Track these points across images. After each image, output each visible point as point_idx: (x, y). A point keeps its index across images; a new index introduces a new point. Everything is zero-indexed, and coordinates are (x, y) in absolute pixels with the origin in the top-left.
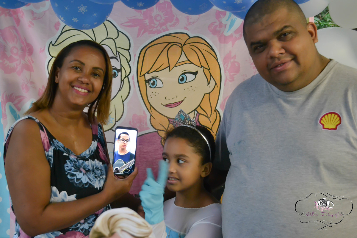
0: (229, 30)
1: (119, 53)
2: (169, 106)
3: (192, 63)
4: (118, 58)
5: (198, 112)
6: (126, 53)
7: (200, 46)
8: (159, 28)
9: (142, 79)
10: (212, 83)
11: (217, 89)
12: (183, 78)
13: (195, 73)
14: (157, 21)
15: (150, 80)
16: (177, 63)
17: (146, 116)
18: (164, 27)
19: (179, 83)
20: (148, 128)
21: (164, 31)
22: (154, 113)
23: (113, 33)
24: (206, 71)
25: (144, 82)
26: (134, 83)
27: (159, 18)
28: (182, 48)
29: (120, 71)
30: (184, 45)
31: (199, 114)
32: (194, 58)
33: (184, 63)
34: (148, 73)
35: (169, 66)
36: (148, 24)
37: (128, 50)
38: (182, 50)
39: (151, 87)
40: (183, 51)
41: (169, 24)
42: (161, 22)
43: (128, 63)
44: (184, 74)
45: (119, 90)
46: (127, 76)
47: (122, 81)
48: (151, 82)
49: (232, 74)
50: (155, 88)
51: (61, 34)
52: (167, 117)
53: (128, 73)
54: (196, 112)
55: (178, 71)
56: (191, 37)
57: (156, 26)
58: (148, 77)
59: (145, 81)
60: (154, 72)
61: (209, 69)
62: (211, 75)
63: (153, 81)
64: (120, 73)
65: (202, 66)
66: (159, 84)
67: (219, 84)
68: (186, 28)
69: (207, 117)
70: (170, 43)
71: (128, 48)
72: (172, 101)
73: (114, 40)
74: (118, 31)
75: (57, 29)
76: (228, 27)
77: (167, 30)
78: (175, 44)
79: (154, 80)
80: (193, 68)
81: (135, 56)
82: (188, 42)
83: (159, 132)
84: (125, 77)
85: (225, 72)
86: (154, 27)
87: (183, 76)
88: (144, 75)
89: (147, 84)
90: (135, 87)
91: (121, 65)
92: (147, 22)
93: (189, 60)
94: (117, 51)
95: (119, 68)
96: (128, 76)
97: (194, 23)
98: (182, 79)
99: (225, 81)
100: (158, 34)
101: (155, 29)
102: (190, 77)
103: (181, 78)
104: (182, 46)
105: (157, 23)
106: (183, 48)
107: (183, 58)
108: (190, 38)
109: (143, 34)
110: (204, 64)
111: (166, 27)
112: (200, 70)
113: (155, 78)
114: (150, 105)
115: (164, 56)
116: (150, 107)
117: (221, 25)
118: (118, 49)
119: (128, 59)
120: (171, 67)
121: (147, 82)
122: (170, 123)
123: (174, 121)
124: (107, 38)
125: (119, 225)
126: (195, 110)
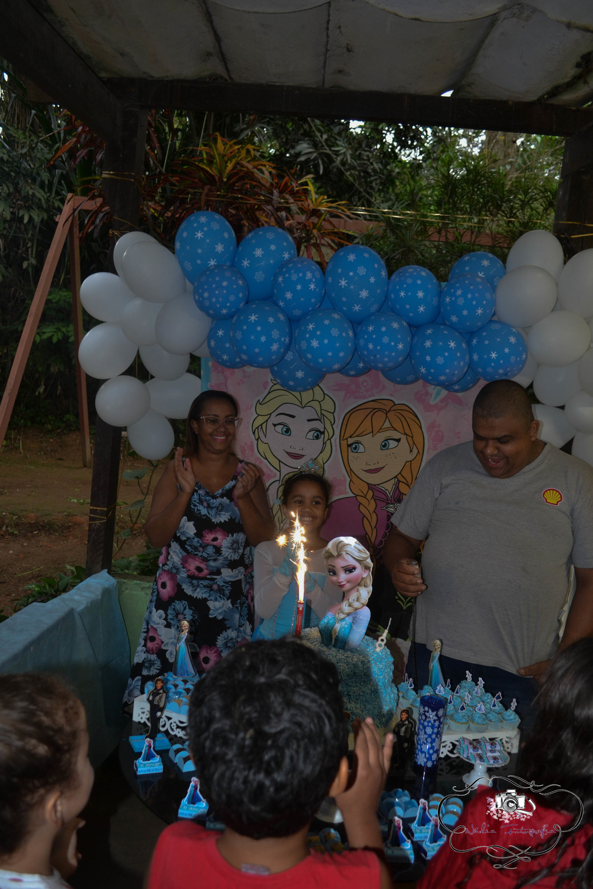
0: (435, 399)
1: (323, 415)
2: (368, 471)
3: (396, 430)
4: (322, 421)
5: (398, 480)
6: (330, 416)
7: (404, 413)
8: (365, 393)
9: (344, 443)
10: (415, 451)
11: (419, 457)
12: (385, 444)
13: (398, 440)
14: (364, 386)
15: (352, 444)
16: (381, 429)
17: (345, 481)
18: (371, 392)
19: (382, 450)
20: (347, 493)
22: (355, 479)
23: (319, 395)
24: (410, 439)
25: (346, 446)
27: (365, 384)
28: (386, 414)
29: (323, 433)
30: (389, 411)
31: (399, 481)
32: (397, 425)
33: (387, 429)
34: (351, 437)
35: (372, 432)
36: (354, 389)
37: (333, 413)
38: (387, 417)
39: (353, 452)
40: (387, 419)
41: (376, 390)
42: (367, 387)
43: (332, 425)
44: (387, 440)
45: (321, 453)
46: (329, 439)
47: (324, 443)
48: (354, 447)
49: (435, 443)
50: (357, 452)
51: (269, 393)
52: (368, 483)
53: (331, 435)
54: (396, 479)
55: (381, 437)
56: (396, 403)
57: (362, 391)
58: (350, 441)
60: (357, 436)
61: (412, 437)
62: (414, 443)
63: (356, 446)
64: (323, 435)
66: (361, 449)
67: (421, 452)
68: (391, 395)
69: (408, 485)
70: (375, 409)
71: (332, 411)
72: (373, 467)
73: (319, 402)
74: (324, 394)
75: (265, 388)
76: (434, 395)
77: (373, 395)
78: (380, 410)
79: (356, 444)
80: (396, 435)
81: (339, 419)
82: (394, 408)
83: (358, 497)
84: (328, 440)
85: (429, 441)
86: (360, 392)
87: (386, 442)
88: (347, 439)
89: (349, 448)
90: (336, 449)
91: (325, 428)
93: (393, 427)
94: (321, 413)
95: (322, 430)
98: (385, 446)
99: (428, 450)
100: (364, 399)
101: (360, 394)
102: (392, 444)
103: (383, 444)
104: (387, 413)
105: (363, 388)
106: (388, 414)
107: (387, 424)
108: (395, 405)
109: (348, 398)
110: (408, 432)
111: (373, 392)
112: (403, 438)
113: (358, 443)
114: (351, 469)
115: (367, 423)
116: (350, 472)
117: (427, 394)
118: (323, 412)
119: (333, 422)
120: (374, 433)
121: (349, 446)
122: (369, 489)
123: (373, 487)
124: (313, 400)
125: (346, 549)
126: (396, 477)
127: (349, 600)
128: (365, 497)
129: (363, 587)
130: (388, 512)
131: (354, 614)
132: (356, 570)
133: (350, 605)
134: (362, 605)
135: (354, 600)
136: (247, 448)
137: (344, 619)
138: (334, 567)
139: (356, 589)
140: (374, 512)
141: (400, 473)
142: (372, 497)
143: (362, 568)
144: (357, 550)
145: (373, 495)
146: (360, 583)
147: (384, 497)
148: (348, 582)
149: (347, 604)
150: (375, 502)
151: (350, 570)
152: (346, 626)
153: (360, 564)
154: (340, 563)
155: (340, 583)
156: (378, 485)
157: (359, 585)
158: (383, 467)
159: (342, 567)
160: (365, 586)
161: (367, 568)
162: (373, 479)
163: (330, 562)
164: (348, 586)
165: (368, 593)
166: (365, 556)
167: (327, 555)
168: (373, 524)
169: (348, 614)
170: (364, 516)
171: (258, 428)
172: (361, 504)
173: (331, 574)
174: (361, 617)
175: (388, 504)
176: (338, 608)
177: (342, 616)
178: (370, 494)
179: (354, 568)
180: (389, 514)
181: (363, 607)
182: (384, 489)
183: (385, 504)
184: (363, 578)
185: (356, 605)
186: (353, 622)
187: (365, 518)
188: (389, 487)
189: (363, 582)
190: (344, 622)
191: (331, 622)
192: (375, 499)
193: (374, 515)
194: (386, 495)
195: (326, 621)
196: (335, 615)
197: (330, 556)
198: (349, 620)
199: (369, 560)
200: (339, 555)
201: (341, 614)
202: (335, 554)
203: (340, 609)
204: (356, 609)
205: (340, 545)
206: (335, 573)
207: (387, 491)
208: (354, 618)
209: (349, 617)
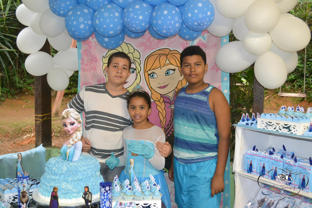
1: (135, 60)
2: (160, 88)
3: (173, 65)
4: (135, 63)
6: (138, 60)
7: (176, 55)
8: (154, 46)
9: (146, 74)
12: (168, 72)
13: (174, 70)
14: (154, 43)
15: (150, 74)
16: (164, 65)
18: (157, 46)
19: (166, 75)
21: (157, 48)
24: (180, 69)
26: (143, 76)
27: (154, 41)
28: (167, 57)
29: (135, 69)
33: (168, 64)
34: (149, 70)
35: (160, 66)
36: (149, 45)
37: (139, 59)
38: (167, 58)
39: (151, 78)
41: (159, 44)
42: (155, 43)
43: (139, 65)
44: (168, 70)
45: (136, 80)
47: (137, 75)
48: (151, 75)
50: (153, 78)
51: (108, 52)
52: (160, 94)
57: (153, 46)
58: (150, 72)
59: (148, 74)
60: (153, 69)
63: (152, 75)
64: (135, 71)
65: (178, 66)
66: (155, 76)
68: (168, 46)
70: (160, 54)
71: (139, 58)
72: (162, 85)
73: (132, 54)
74: (134, 49)
77: (159, 47)
78: (163, 54)
79: (153, 74)
80: (173, 67)
81: (143, 61)
82: (170, 53)
83: (156, 102)
84: (138, 73)
86: (152, 46)
87: (168, 71)
88: (148, 71)
89: (149, 76)
90: (143, 78)
91: (136, 67)
92: (148, 43)
93: (171, 63)
94: (134, 59)
95: (135, 68)
96: (139, 72)
97: (172, 43)
98: (167, 73)
100: (154, 49)
101: (152, 47)
102: (171, 72)
103: (167, 72)
104: (167, 56)
105: (153, 44)
107: (168, 62)
108: (171, 51)
109: (146, 50)
111: (158, 46)
112: (177, 68)
113: (153, 73)
114: (151, 87)
115: (157, 61)
116: (151, 89)
117: (187, 43)
118: (134, 58)
119: (140, 63)
120: (161, 67)
121: (149, 75)
122: (161, 97)
123: (163, 96)
124: (129, 53)
125: (70, 114)
126: (174, 90)
127: (72, 138)
128: (159, 102)
129: (78, 132)
130: (171, 109)
131: (74, 145)
132: (75, 124)
133: (73, 141)
134: (78, 140)
135: (75, 138)
136: (101, 80)
137: (71, 147)
138: (66, 123)
139: (75, 133)
140: (164, 109)
141: (176, 87)
142: (163, 101)
143: (78, 123)
144: (76, 115)
145: (163, 100)
146: (77, 130)
147: (169, 101)
148: (72, 130)
149: (72, 140)
150: (165, 104)
151: (72, 124)
152: (72, 150)
153: (77, 121)
154: (68, 121)
155: (68, 130)
156: (165, 94)
157: (77, 131)
158: (168, 85)
159: (69, 123)
160: (79, 131)
161: (80, 122)
162: (163, 91)
163: (64, 121)
164: (72, 132)
165: (81, 134)
166: (79, 117)
167: (62, 117)
168: (164, 116)
169: (73, 145)
170: (159, 111)
171: (104, 70)
172: (157, 105)
173: (64, 126)
174: (78, 146)
175: (171, 104)
176: (68, 142)
177: (70, 146)
178: (162, 99)
179: (74, 123)
180: (172, 110)
181: (79, 141)
182: (168, 97)
183: (169, 104)
184: (78, 127)
185: (76, 140)
186: (75, 148)
187: (160, 113)
188: (171, 95)
189: (78, 129)
190: (71, 149)
191: (66, 149)
192: (164, 102)
193: (164, 111)
194: (170, 100)
195: (63, 148)
196: (67, 145)
197: (64, 118)
198: (73, 147)
199: (80, 119)
200: (68, 117)
201: (69, 145)
202: (66, 117)
203: (69, 143)
204: (76, 142)
205: (68, 112)
206: (66, 126)
207: (170, 98)
208: (75, 147)
209: (73, 146)
